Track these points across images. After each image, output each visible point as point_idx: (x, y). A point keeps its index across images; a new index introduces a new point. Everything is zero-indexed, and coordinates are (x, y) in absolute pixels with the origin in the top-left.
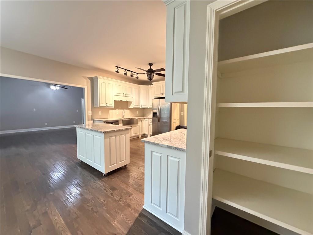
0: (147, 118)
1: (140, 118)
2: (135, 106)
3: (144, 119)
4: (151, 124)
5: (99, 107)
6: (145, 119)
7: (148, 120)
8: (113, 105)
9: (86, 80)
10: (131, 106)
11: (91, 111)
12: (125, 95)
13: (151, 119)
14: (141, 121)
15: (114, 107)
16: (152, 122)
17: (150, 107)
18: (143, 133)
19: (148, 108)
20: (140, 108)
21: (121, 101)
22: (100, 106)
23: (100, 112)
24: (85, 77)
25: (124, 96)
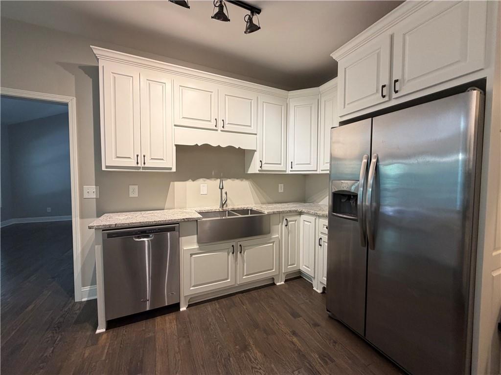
0: (308, 213)
1: (279, 213)
2: (265, 167)
3: (301, 213)
4: (325, 238)
5: (104, 169)
6: (303, 217)
7: (312, 219)
8: (170, 162)
9: (73, 78)
10: (254, 168)
11: (97, 184)
12: (220, 124)
13: (323, 216)
14: (285, 222)
15: (174, 170)
16: (326, 231)
17: (323, 167)
18: (291, 268)
19: (318, 172)
20: (288, 172)
21: (206, 147)
22: (107, 167)
23: (131, 187)
24: (67, 67)
25: (220, 128)
